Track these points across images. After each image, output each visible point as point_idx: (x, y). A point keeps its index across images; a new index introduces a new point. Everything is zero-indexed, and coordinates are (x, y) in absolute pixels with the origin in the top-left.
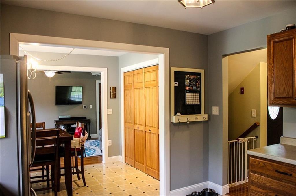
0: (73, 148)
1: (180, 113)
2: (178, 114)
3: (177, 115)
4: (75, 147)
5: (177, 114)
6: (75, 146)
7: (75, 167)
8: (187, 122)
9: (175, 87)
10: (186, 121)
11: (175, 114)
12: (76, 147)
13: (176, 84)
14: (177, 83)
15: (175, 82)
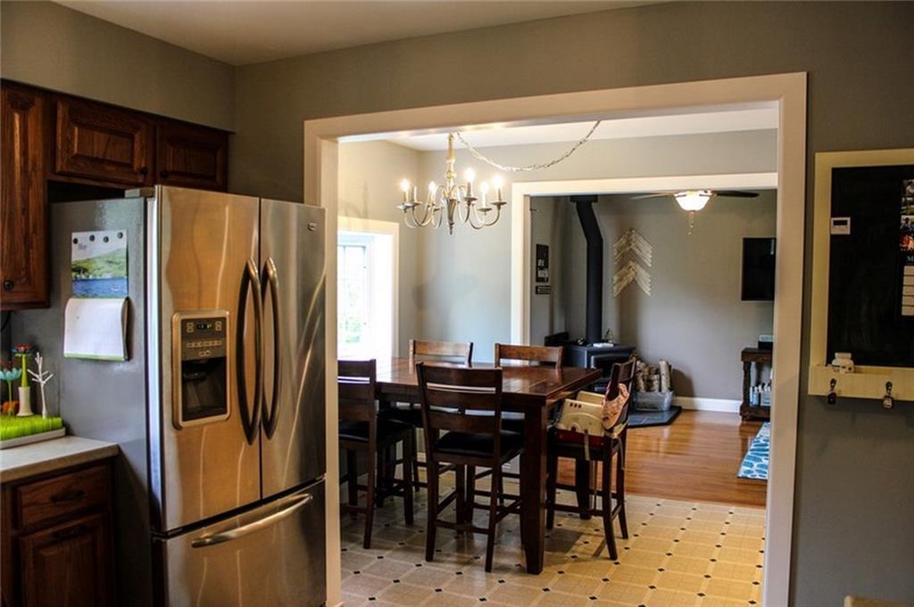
0: (582, 434)
1: (849, 355)
2: (843, 359)
3: (834, 363)
4: (586, 431)
5: (834, 358)
6: (586, 428)
7: (599, 493)
8: (882, 401)
9: (834, 238)
10: (880, 397)
11: (830, 358)
12: (590, 433)
13: (843, 227)
14: (844, 223)
15: (833, 215)
